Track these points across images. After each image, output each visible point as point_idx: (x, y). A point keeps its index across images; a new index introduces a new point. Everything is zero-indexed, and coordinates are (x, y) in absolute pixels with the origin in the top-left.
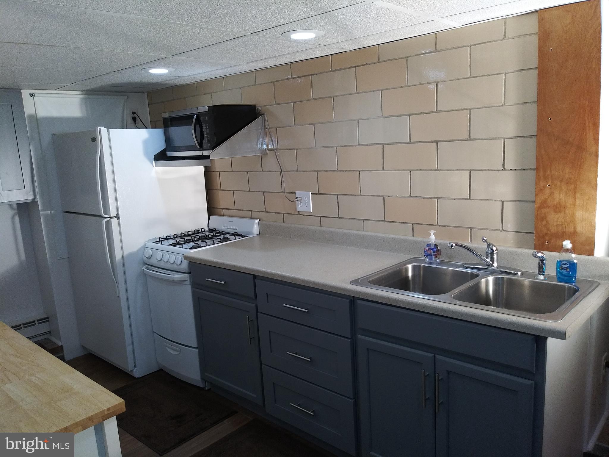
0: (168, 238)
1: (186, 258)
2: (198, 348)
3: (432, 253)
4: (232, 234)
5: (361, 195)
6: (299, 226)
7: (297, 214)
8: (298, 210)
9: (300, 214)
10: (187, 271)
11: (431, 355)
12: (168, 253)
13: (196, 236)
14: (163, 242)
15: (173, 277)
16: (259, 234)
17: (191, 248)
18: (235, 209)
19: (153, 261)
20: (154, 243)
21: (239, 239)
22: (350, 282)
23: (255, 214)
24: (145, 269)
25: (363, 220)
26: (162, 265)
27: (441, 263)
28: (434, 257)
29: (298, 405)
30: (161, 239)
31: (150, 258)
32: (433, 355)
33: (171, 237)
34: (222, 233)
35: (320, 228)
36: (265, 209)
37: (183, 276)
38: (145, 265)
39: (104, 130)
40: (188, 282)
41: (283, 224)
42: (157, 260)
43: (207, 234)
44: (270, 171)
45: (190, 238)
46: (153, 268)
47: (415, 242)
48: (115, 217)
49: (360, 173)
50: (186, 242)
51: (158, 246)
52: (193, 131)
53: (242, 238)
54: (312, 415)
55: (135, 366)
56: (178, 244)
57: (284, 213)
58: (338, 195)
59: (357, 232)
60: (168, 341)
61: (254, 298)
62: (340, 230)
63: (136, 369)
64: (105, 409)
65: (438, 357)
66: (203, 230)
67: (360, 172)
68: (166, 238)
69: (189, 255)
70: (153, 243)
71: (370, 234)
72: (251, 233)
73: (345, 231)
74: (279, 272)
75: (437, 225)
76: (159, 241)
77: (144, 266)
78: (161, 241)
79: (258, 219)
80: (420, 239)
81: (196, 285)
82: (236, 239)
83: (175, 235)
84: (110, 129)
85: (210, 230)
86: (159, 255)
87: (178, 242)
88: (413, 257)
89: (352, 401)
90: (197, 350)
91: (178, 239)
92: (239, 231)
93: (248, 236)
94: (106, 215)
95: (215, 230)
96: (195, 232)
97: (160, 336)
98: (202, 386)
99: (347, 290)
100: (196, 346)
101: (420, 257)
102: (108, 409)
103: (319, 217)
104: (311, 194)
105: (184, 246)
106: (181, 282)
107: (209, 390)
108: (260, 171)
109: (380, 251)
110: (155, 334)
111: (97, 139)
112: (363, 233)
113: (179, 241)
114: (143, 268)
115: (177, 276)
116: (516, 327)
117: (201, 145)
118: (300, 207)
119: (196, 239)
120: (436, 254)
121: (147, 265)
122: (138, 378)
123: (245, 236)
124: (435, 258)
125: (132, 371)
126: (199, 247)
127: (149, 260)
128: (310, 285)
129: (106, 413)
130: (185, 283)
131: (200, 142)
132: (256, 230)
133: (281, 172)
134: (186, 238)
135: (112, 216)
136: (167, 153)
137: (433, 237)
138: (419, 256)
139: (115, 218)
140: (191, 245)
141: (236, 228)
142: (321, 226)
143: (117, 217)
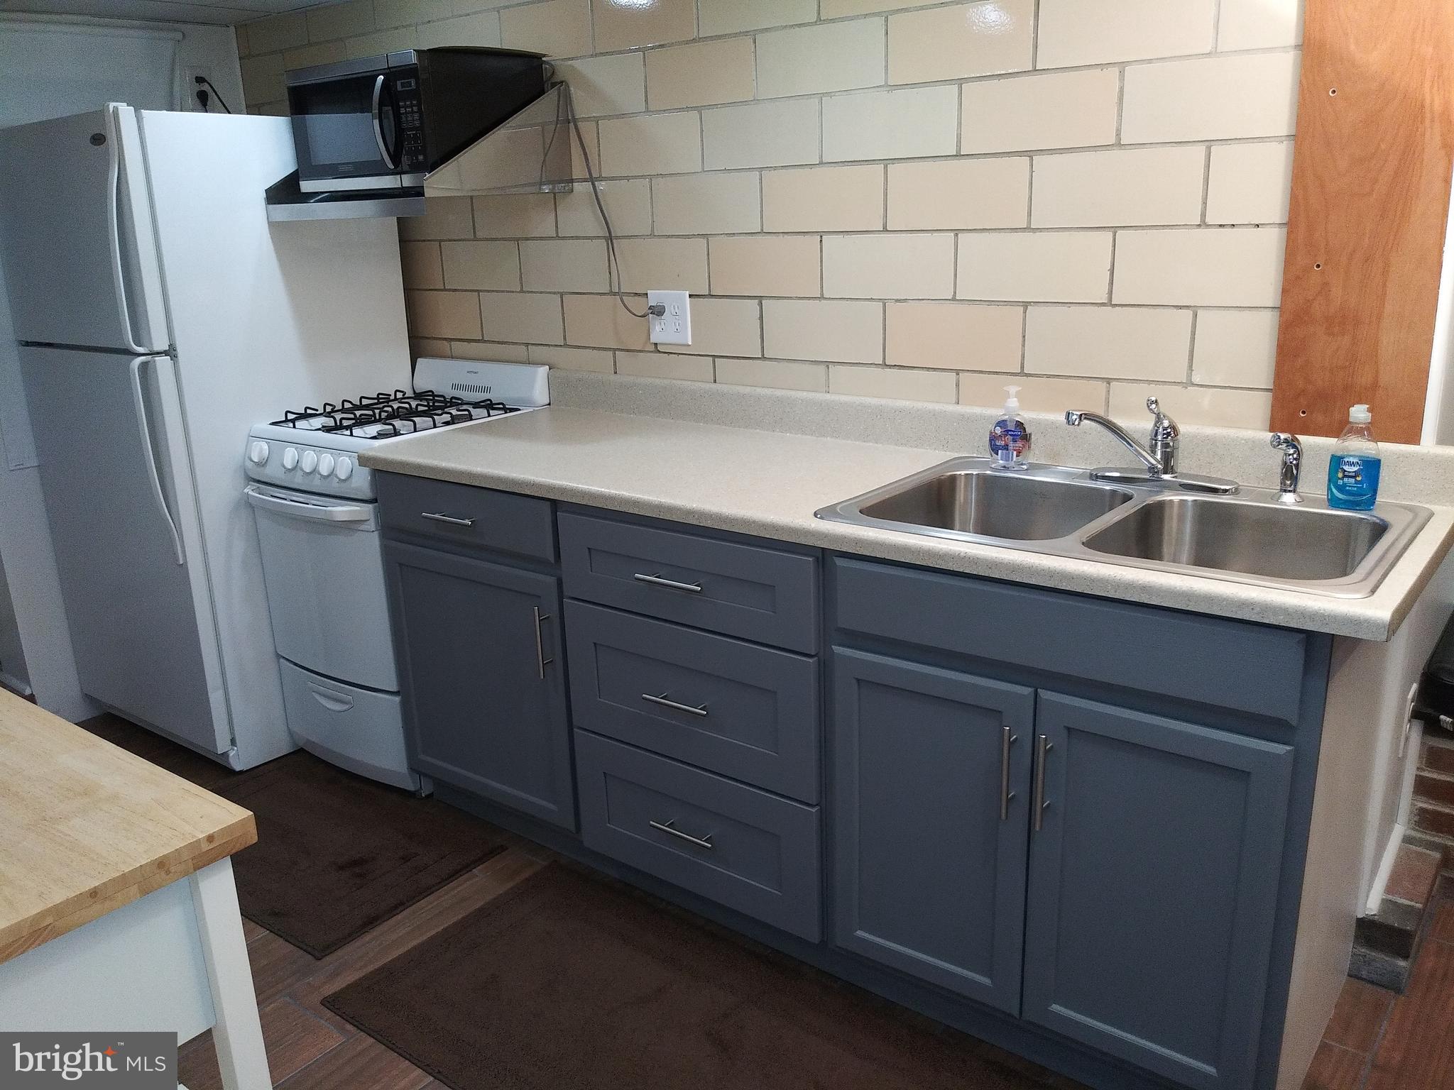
0: (309, 411)
1: (363, 460)
2: (399, 692)
3: (1011, 445)
4: (476, 405)
5: (822, 297)
6: (657, 381)
7: (651, 352)
8: (654, 339)
9: (659, 352)
10: (368, 494)
11: (1027, 691)
12: (314, 451)
13: (384, 407)
14: (297, 424)
15: (330, 511)
16: (549, 404)
17: (374, 438)
18: (482, 341)
19: (272, 473)
20: (273, 424)
21: (497, 416)
22: (815, 512)
23: (536, 352)
24: (251, 493)
25: (827, 364)
26: (298, 481)
27: (1033, 467)
28: (1015, 453)
29: (670, 824)
30: (291, 416)
31: (262, 464)
32: (1030, 690)
33: (317, 410)
34: (451, 402)
35: (714, 386)
36: (565, 339)
37: (358, 508)
38: (251, 483)
39: (126, 112)
40: (371, 525)
41: (613, 377)
42: (284, 466)
43: (414, 404)
44: (578, 238)
45: (370, 413)
46: (271, 490)
47: (963, 418)
48: (166, 353)
49: (821, 241)
50: (361, 422)
51: (286, 431)
52: (376, 122)
53: (506, 413)
54: (707, 847)
55: (233, 742)
56: (337, 428)
57: (615, 350)
58: (760, 298)
59: (811, 395)
60: (316, 676)
61: (552, 560)
62: (768, 392)
63: (236, 748)
64: (201, 836)
65: (1045, 694)
66: (399, 395)
67: (824, 237)
68: (303, 412)
69: (371, 453)
70: (270, 424)
71: (844, 398)
72: (529, 403)
73: (779, 393)
74: (623, 493)
75: (1022, 374)
76: (287, 421)
77: (249, 485)
78: (293, 421)
79: (544, 364)
80: (977, 410)
81: (391, 531)
82: (489, 416)
83: (327, 406)
84: (142, 111)
85: (418, 396)
86: (289, 456)
87: (338, 424)
88: (957, 455)
89: (814, 810)
90: (397, 699)
91: (338, 416)
92: (495, 397)
93: (520, 410)
94: (141, 348)
95: (431, 393)
96: (378, 398)
97: (296, 664)
98: (411, 787)
99: (807, 533)
100: (394, 689)
101: (975, 455)
102: (210, 838)
103: (711, 359)
104: (690, 296)
105: (356, 431)
106: (349, 526)
107: (430, 796)
108: (551, 238)
109: (871, 444)
110: (282, 660)
111: (108, 137)
112: (828, 396)
113: (342, 419)
114: (246, 491)
115: (342, 511)
116: (1258, 613)
117: (395, 158)
118: (661, 332)
119: (384, 415)
120: (1019, 444)
121: (255, 484)
122: (241, 772)
123: (512, 410)
124: (1017, 456)
125: (225, 755)
126: (396, 433)
127: (260, 469)
128: (709, 524)
129: (206, 847)
130: (363, 527)
131: (394, 151)
132: (540, 394)
133: (610, 239)
134: (358, 413)
135: (157, 348)
136: (300, 182)
137: (1013, 403)
138: (973, 453)
139: (166, 355)
140: (373, 429)
141: (488, 390)
142: (715, 381)
143: (171, 352)
